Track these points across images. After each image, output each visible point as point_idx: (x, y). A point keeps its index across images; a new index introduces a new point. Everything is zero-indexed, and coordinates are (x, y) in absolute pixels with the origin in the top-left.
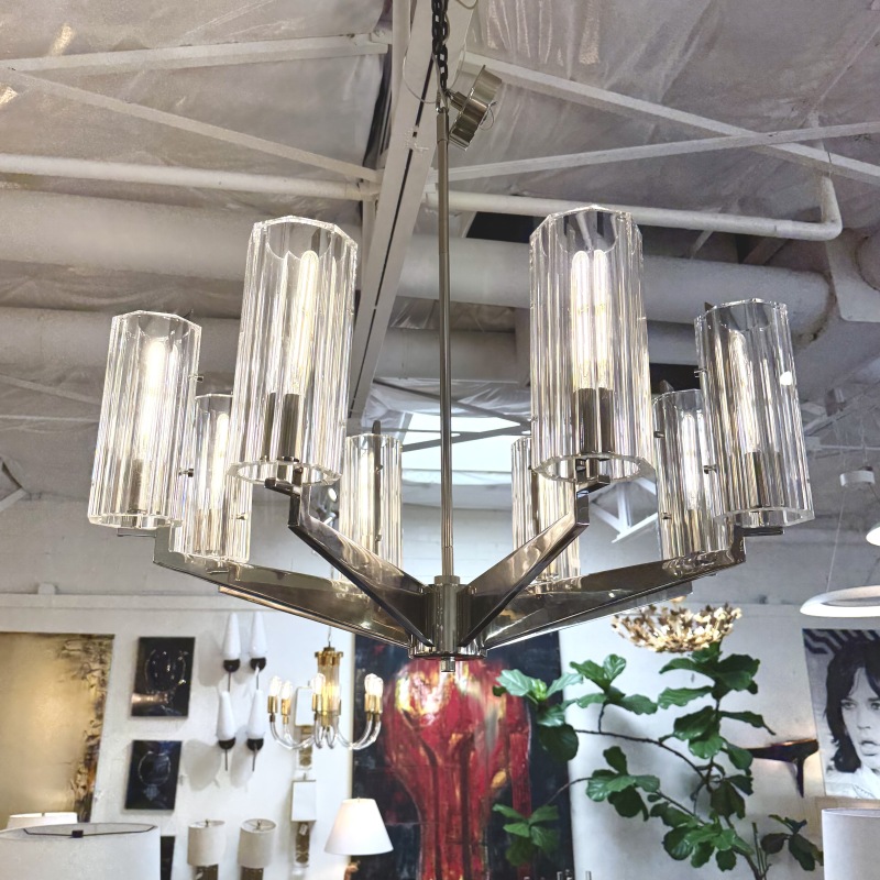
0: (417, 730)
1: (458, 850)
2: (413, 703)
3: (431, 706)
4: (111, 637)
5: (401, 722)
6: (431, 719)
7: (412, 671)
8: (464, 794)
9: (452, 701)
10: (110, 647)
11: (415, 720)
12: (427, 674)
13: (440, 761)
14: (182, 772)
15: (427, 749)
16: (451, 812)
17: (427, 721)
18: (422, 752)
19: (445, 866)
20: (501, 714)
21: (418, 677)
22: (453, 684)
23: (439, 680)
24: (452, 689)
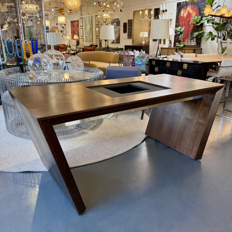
0: (183, 19)
1: (186, 36)
2: (183, 15)
3: (185, 15)
4: (151, 9)
5: (181, 18)
6: (185, 17)
7: (183, 10)
8: (188, 28)
9: (188, 14)
11: (183, 17)
12: (185, 10)
13: (186, 23)
16: (186, 31)
17: (184, 17)
18: (184, 22)
19: (185, 38)
20: (195, 15)
22: (189, 11)
23: (187, 10)
24: (189, 12)
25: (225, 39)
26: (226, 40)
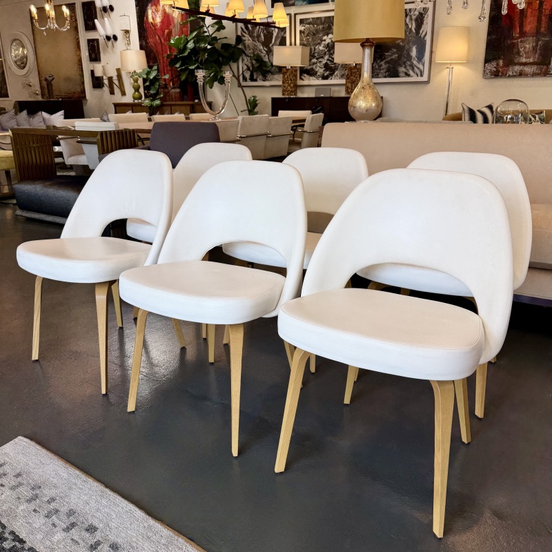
0: (155, 29)
2: (153, 19)
3: (158, 20)
4: (74, 4)
5: (150, 27)
6: (159, 24)
7: (152, 6)
9: (165, 17)
10: (75, 7)
11: (154, 25)
12: (156, 6)
13: (162, 40)
14: (101, 50)
15: (159, 37)
17: (157, 25)
18: (157, 38)
20: (180, 21)
21: (154, 7)
22: (164, 10)
23: (160, 8)
24: (164, 12)
25: (255, 77)
26: (256, 80)
